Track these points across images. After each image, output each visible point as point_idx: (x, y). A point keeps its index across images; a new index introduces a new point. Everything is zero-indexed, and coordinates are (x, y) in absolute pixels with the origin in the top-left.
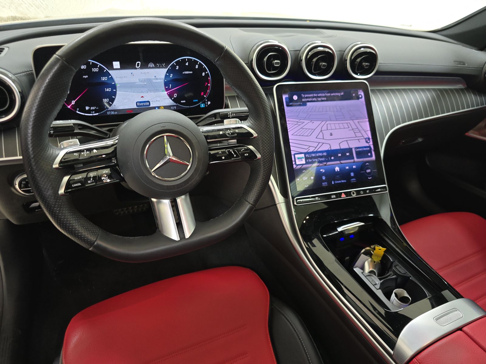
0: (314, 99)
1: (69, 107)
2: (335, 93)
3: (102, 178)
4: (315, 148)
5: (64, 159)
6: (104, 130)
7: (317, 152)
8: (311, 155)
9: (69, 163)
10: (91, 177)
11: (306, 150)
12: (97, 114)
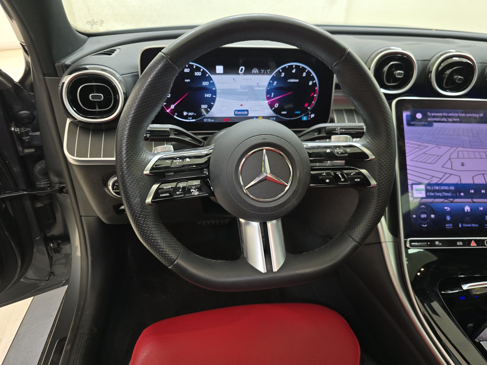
0: (443, 119)
1: (168, 111)
2: (472, 113)
3: (192, 190)
4: (439, 179)
5: (156, 165)
6: (199, 137)
7: (442, 185)
8: (434, 188)
9: (160, 171)
10: (180, 188)
11: (427, 180)
12: (194, 120)
